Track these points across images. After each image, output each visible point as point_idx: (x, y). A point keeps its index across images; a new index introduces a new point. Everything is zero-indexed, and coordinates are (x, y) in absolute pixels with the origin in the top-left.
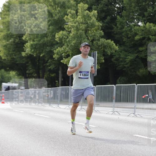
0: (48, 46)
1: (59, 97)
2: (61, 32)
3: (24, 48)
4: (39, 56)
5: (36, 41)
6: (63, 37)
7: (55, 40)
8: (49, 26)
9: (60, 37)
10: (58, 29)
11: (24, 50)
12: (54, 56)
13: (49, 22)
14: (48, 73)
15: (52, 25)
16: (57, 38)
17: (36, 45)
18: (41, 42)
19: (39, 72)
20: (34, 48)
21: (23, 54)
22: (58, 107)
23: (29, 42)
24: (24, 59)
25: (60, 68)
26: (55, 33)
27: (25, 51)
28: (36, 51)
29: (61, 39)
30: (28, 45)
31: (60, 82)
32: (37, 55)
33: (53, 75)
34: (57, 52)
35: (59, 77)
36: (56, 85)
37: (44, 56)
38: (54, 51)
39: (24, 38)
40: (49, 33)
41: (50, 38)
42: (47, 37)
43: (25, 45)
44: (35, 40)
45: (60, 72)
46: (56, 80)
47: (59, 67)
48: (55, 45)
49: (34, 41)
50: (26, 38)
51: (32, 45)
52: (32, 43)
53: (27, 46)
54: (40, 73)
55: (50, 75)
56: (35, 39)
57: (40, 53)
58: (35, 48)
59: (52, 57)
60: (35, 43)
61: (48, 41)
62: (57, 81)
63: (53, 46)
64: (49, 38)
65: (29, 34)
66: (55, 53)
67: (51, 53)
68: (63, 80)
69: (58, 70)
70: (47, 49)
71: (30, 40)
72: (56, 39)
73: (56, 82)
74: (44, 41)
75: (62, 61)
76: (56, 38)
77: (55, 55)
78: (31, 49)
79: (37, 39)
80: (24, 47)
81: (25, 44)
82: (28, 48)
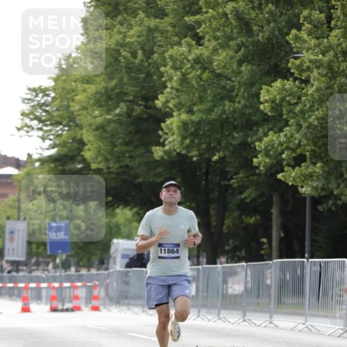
0: (235, 128)
1: (272, 293)
2: (278, 84)
3: (160, 132)
4: (210, 160)
5: (199, 110)
6: (283, 99)
7: (258, 110)
8: (240, 63)
9: (275, 97)
10: (268, 73)
11: (162, 140)
12: (255, 160)
13: (240, 50)
14: (236, 214)
15: (249, 62)
16: (266, 101)
17: (199, 124)
18: (213, 116)
19: (207, 211)
20: (192, 134)
21: (158, 152)
22: (271, 323)
23: (175, 114)
24: (160, 170)
25: (276, 199)
26: (257, 85)
27: (163, 145)
28: (200, 144)
29: (277, 106)
30: (172, 124)
31: (275, 243)
32: (200, 155)
33: (252, 220)
34: (266, 147)
35: (270, 227)
36: (263, 252)
37: (222, 159)
38: (257, 143)
39: (159, 103)
40: (240, 88)
41: (243, 102)
42: (232, 100)
43: (163, 125)
44: (195, 108)
45: (275, 211)
46: (263, 237)
47: (271, 196)
48: (257, 124)
49: (190, 112)
50: (167, 101)
51: (185, 125)
52: (184, 117)
53: (171, 130)
54: (212, 212)
55: (242, 221)
56: (194, 105)
57: (212, 151)
58: (195, 135)
59: (248, 165)
60: (195, 118)
61: (234, 111)
62: (265, 240)
63: (251, 130)
64: (239, 102)
65: (177, 90)
66: (260, 152)
67: (246, 151)
68: (282, 235)
69: (270, 204)
70: (234, 138)
71: (179, 110)
72: (262, 107)
73: (263, 243)
74: (224, 112)
75: (280, 176)
76: (261, 103)
77: (259, 156)
78: (184, 138)
79: (202, 107)
80: (162, 130)
81: (164, 122)
82: (173, 134)
